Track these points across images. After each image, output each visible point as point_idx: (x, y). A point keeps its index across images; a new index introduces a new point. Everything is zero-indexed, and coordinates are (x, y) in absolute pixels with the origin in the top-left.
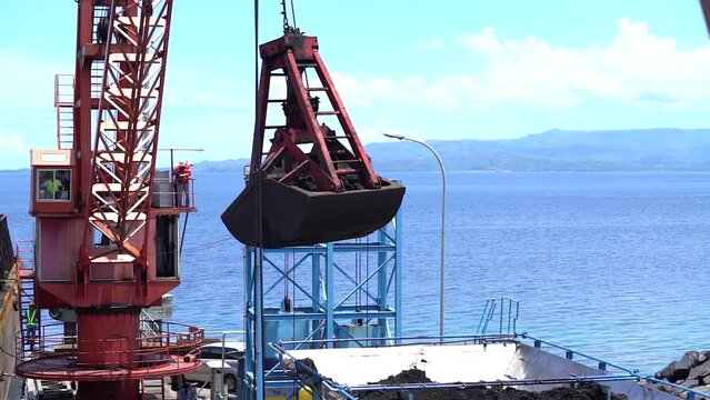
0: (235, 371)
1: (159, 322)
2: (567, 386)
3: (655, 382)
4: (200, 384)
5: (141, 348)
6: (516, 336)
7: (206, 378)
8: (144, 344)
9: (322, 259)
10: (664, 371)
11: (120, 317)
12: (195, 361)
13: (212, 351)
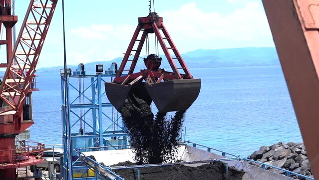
0: (59, 162)
1: (24, 141)
2: (209, 163)
3: (247, 161)
4: (44, 169)
5: (16, 154)
6: (185, 142)
7: (46, 166)
8: (17, 151)
9: (97, 111)
10: (251, 155)
11: (6, 140)
12: (41, 158)
13: (49, 154)
